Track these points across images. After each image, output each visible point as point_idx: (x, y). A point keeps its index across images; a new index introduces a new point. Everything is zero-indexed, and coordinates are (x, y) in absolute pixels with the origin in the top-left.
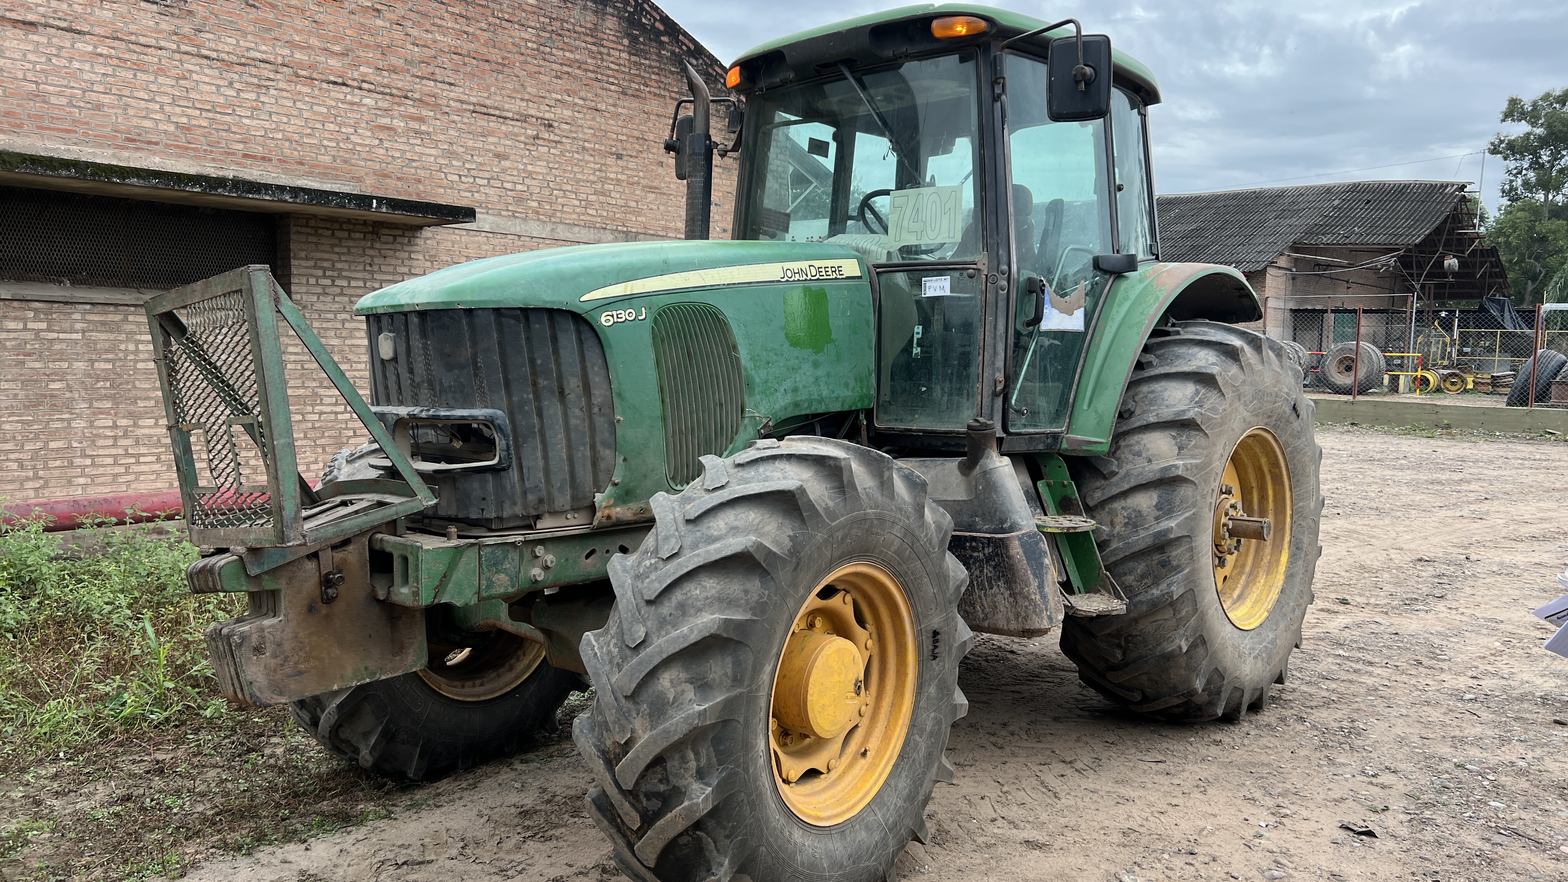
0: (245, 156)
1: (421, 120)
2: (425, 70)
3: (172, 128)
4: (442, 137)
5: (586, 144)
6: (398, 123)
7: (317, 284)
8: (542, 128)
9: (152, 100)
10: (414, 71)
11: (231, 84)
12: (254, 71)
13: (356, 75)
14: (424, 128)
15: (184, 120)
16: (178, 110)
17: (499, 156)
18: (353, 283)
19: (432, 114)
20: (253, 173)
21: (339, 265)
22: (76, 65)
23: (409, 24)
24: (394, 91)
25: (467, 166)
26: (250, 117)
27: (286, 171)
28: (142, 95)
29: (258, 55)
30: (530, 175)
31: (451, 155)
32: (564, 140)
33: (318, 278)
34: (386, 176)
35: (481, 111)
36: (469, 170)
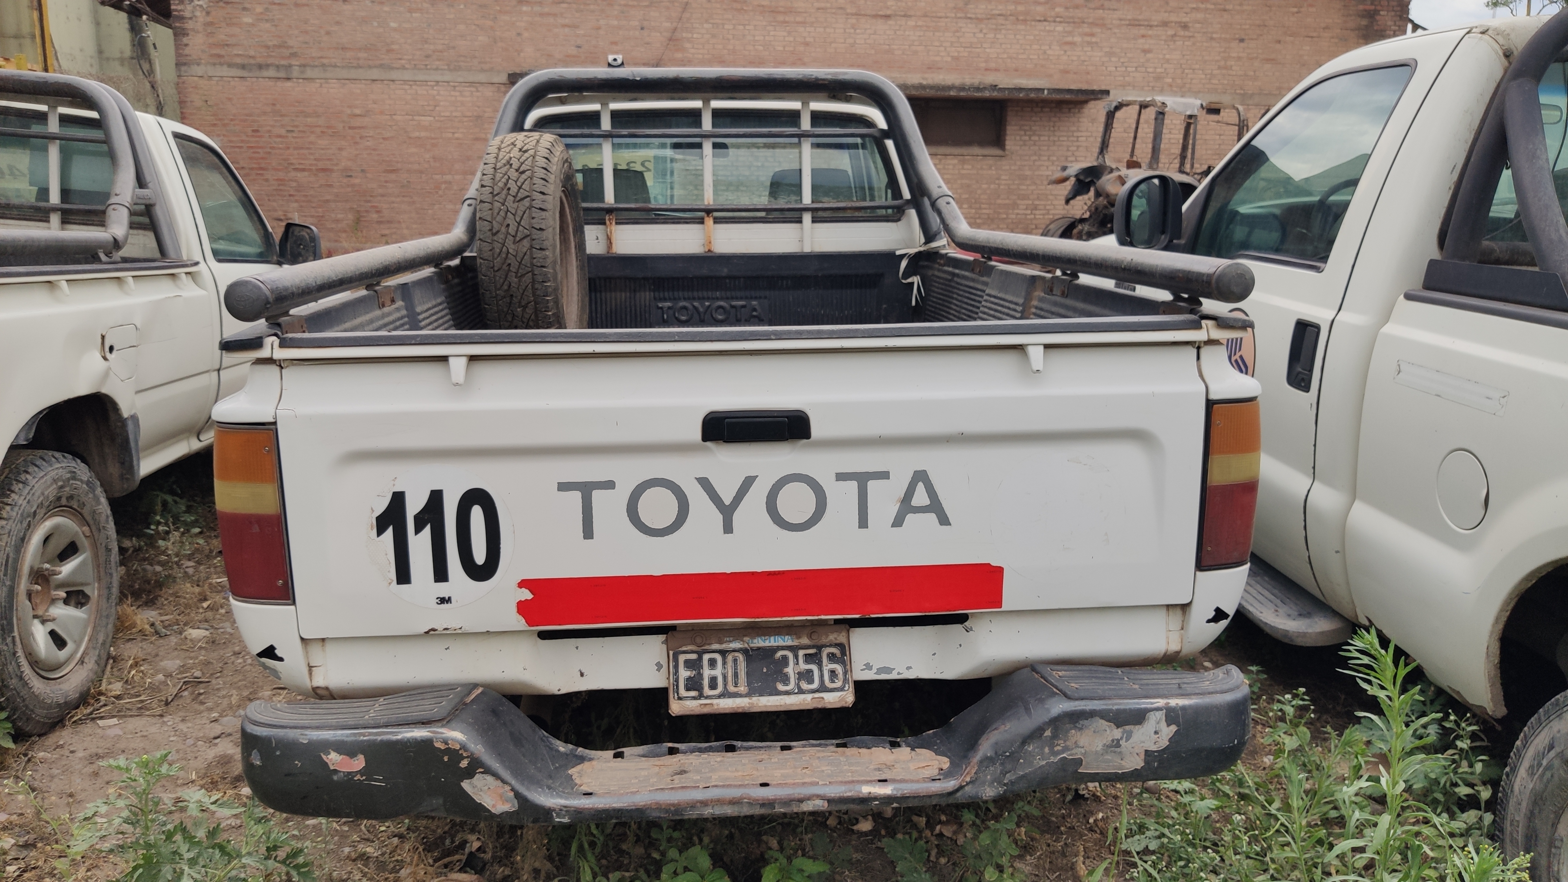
0: (986, 70)
1: (1092, 35)
3: (949, 59)
4: (1106, 44)
5: (1214, 36)
6: (1078, 39)
7: (1021, 140)
8: (1179, 29)
9: (941, 46)
11: (981, 31)
12: (994, 21)
13: (1053, 14)
14: (1094, 40)
15: (956, 54)
16: (953, 49)
17: (1145, 51)
18: (1042, 138)
19: (1099, 30)
20: (990, 79)
21: (1034, 128)
22: (907, 33)
24: (1076, 20)
25: (1122, 60)
26: (990, 48)
28: (937, 44)
29: (997, 12)
30: (1168, 61)
31: (1110, 54)
32: (1196, 35)
33: (1021, 136)
35: (1134, 24)
36: (1123, 63)
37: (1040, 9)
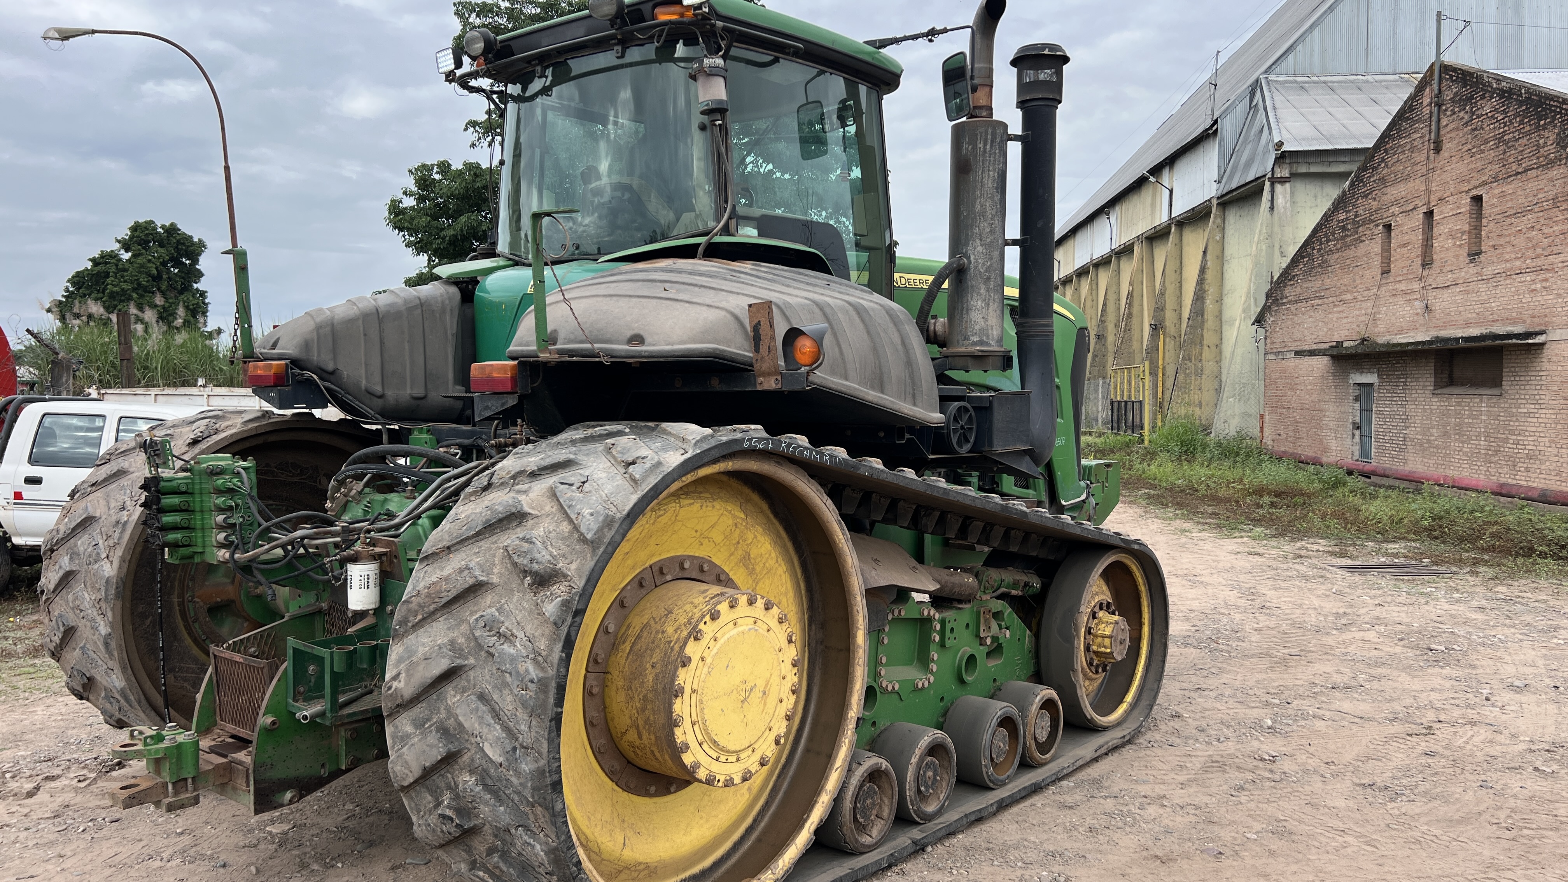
1: (1546, 280)
2: (1549, 250)
3: (1474, 315)
4: (1555, 287)
9: (1471, 305)
10: (1546, 253)
11: (1488, 289)
12: (1494, 280)
13: (1525, 266)
14: (1548, 284)
15: (1478, 310)
16: (1476, 307)
18: (1522, 378)
19: (1551, 275)
20: (1495, 328)
21: (1517, 369)
23: (1544, 227)
24: (1538, 268)
26: (1494, 302)
27: (1504, 325)
29: (1497, 271)
31: (1559, 295)
33: (1510, 377)
34: (1534, 317)
37: (1518, 263)
